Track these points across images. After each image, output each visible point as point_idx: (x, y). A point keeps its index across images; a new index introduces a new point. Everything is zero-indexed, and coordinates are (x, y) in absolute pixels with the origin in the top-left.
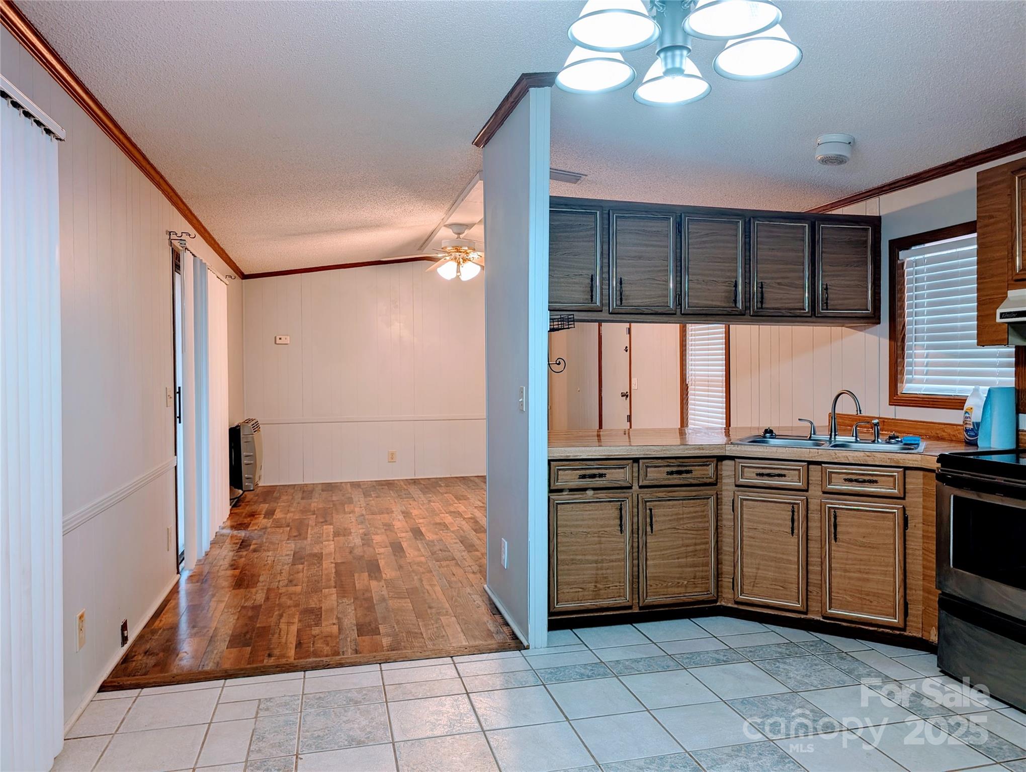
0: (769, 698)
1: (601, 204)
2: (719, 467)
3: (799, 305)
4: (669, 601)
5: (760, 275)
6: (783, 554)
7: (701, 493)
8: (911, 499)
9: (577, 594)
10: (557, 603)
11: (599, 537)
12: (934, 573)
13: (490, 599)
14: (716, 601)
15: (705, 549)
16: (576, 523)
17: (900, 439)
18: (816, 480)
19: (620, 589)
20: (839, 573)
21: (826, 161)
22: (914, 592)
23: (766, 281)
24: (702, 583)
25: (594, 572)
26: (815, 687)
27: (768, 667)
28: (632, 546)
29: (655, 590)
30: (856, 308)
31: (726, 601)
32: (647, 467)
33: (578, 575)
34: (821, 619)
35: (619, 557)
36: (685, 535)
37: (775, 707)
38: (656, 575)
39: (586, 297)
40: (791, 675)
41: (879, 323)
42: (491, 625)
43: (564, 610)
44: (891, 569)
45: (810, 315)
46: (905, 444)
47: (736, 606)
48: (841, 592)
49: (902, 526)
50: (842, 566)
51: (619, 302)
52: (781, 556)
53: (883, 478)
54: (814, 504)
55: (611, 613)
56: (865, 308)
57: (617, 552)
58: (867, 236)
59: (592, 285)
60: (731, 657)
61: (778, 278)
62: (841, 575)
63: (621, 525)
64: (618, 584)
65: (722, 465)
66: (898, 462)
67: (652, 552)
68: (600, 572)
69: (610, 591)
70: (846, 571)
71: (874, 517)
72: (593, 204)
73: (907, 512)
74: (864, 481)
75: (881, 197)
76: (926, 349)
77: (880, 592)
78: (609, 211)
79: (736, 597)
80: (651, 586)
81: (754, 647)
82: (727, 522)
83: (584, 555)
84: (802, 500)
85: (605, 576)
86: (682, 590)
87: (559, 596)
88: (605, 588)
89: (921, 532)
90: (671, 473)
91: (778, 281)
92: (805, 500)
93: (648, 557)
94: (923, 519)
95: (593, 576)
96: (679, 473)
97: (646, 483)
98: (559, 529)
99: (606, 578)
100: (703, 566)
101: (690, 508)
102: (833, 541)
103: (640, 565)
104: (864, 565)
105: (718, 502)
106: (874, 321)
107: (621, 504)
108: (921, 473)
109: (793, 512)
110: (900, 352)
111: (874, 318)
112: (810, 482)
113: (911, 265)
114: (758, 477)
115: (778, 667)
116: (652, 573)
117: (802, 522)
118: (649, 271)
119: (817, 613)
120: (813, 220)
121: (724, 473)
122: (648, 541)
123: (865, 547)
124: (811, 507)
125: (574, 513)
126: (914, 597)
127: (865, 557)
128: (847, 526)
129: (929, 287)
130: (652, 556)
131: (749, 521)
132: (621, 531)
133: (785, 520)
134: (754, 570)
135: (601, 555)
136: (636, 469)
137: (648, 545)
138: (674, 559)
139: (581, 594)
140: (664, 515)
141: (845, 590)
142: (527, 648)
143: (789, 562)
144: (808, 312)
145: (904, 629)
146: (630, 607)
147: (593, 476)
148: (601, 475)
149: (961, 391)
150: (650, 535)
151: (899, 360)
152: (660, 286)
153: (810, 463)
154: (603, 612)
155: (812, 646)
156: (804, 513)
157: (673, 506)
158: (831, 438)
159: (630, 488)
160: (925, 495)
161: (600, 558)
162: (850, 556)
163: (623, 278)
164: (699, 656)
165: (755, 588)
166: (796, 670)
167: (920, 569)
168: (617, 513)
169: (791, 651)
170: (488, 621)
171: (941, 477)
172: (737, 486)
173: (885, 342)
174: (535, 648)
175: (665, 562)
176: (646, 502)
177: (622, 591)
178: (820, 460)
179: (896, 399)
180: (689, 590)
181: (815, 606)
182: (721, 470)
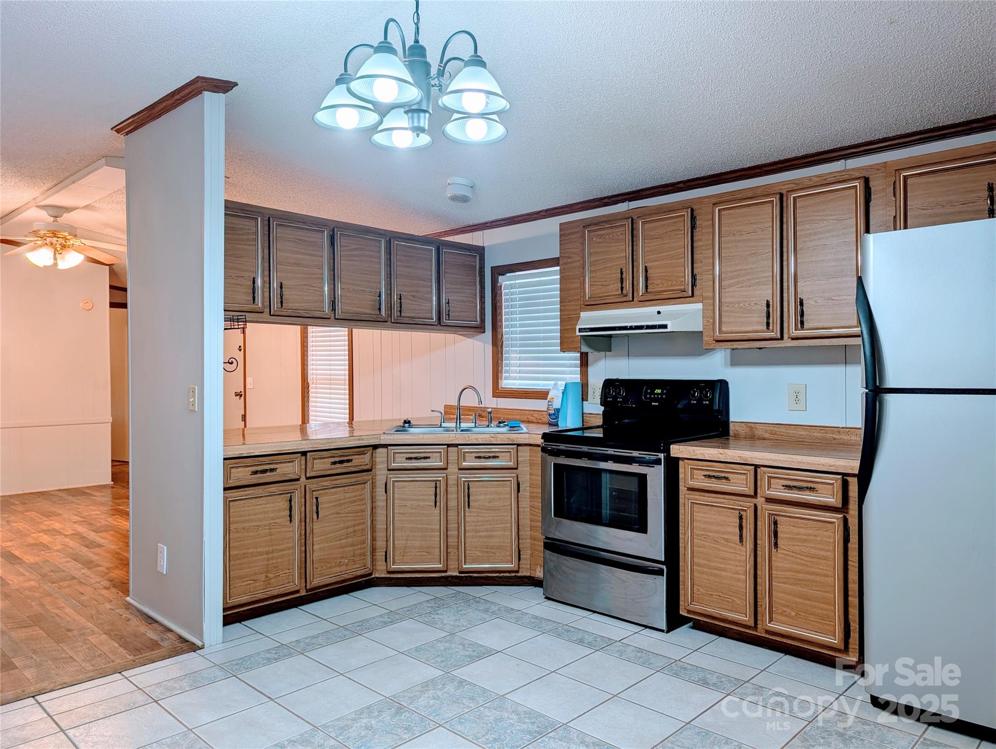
0: (436, 642)
1: (261, 211)
2: (374, 455)
3: (428, 315)
4: (333, 580)
5: (399, 288)
6: (428, 524)
7: (359, 479)
8: (521, 469)
9: (249, 586)
10: (229, 598)
11: (270, 529)
12: (540, 524)
13: (139, 611)
14: (371, 574)
15: (363, 529)
16: (248, 518)
17: (506, 424)
18: (453, 460)
19: (289, 575)
20: (471, 534)
21: (454, 198)
22: (524, 540)
23: (404, 294)
24: (360, 560)
25: (265, 563)
26: (466, 626)
27: (426, 620)
28: (301, 534)
29: (320, 572)
30: (469, 319)
31: (380, 573)
32: (314, 459)
33: (250, 568)
34: (458, 575)
35: (289, 545)
36: (346, 519)
37: (442, 648)
38: (322, 557)
39: (248, 298)
40: (445, 622)
41: (484, 332)
42: (152, 634)
43: (236, 604)
44: (509, 525)
45: (436, 324)
46: (511, 427)
47: (388, 576)
48: (472, 549)
49: (516, 490)
50: (474, 528)
51: (279, 305)
52: (427, 526)
53: (503, 454)
54: (452, 480)
55: (281, 599)
56: (475, 320)
57: (287, 541)
58: (475, 262)
59: (254, 286)
60: (395, 617)
61: (413, 292)
62: (473, 536)
63: (290, 516)
64: (287, 571)
65: (376, 453)
66: (513, 441)
67: (318, 537)
68: (271, 562)
69: (280, 579)
70: (476, 531)
71: (497, 485)
72: (255, 210)
73: (519, 479)
74: (489, 457)
75: (484, 231)
76: (519, 354)
77: (501, 544)
78: (269, 218)
79: (389, 567)
80: (317, 568)
81: (409, 607)
82: (380, 503)
83: (256, 548)
84: (443, 477)
85: (275, 565)
86: (344, 568)
87: (231, 591)
88: (275, 577)
89: (528, 494)
90: (334, 463)
91: (413, 294)
92: (445, 478)
93: (314, 542)
94: (530, 484)
95: (264, 567)
96: (341, 462)
97: (313, 474)
98: (231, 526)
99: (277, 567)
100: (361, 544)
101: (349, 494)
102: (467, 509)
103: (308, 550)
104: (490, 525)
105: (373, 486)
106: (481, 330)
107: (291, 496)
108: (528, 448)
109: (436, 487)
110: (500, 355)
111: (481, 329)
112: (449, 461)
113: (507, 287)
114: (408, 461)
115: (434, 618)
116: (318, 556)
117: (443, 495)
118: (307, 278)
119: (453, 570)
120: (438, 245)
121: (378, 460)
122: (314, 527)
123: (491, 510)
124: (450, 482)
125: (246, 508)
126: (525, 545)
127: (490, 518)
128: (477, 495)
129: (520, 306)
130: (318, 540)
131: (400, 499)
132: (291, 521)
133: (430, 495)
134: (404, 542)
135: (272, 545)
136: (303, 462)
137: (314, 531)
138: (337, 541)
139: (252, 586)
140: (328, 502)
141: (476, 547)
142: (202, 648)
143: (432, 530)
144: (435, 321)
145: (517, 572)
146: (297, 592)
147: (265, 471)
148: (272, 470)
149: (543, 385)
150: (316, 522)
151: (499, 362)
152: (317, 292)
153: (449, 445)
154: (273, 600)
155: (453, 597)
156: (445, 487)
157: (336, 493)
158: (457, 425)
159: (298, 480)
160: (532, 464)
161: (271, 548)
162: (480, 519)
163: (283, 282)
164: (368, 622)
165: (405, 557)
166: (447, 617)
167: (528, 522)
168: (287, 504)
169: (438, 604)
170: (146, 632)
171: (544, 450)
172: (389, 470)
173: (489, 348)
174: (210, 646)
175: (329, 544)
176: (313, 491)
177: (291, 577)
178: (457, 443)
179: (498, 392)
180: (349, 567)
181: (453, 564)
182: (375, 458)
